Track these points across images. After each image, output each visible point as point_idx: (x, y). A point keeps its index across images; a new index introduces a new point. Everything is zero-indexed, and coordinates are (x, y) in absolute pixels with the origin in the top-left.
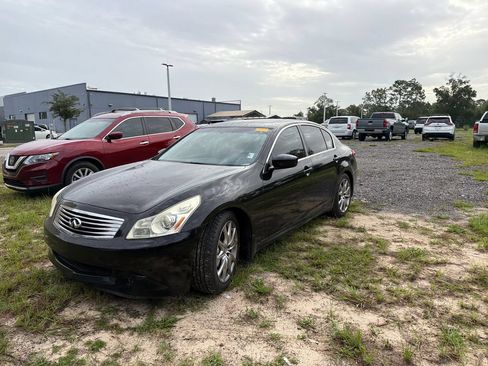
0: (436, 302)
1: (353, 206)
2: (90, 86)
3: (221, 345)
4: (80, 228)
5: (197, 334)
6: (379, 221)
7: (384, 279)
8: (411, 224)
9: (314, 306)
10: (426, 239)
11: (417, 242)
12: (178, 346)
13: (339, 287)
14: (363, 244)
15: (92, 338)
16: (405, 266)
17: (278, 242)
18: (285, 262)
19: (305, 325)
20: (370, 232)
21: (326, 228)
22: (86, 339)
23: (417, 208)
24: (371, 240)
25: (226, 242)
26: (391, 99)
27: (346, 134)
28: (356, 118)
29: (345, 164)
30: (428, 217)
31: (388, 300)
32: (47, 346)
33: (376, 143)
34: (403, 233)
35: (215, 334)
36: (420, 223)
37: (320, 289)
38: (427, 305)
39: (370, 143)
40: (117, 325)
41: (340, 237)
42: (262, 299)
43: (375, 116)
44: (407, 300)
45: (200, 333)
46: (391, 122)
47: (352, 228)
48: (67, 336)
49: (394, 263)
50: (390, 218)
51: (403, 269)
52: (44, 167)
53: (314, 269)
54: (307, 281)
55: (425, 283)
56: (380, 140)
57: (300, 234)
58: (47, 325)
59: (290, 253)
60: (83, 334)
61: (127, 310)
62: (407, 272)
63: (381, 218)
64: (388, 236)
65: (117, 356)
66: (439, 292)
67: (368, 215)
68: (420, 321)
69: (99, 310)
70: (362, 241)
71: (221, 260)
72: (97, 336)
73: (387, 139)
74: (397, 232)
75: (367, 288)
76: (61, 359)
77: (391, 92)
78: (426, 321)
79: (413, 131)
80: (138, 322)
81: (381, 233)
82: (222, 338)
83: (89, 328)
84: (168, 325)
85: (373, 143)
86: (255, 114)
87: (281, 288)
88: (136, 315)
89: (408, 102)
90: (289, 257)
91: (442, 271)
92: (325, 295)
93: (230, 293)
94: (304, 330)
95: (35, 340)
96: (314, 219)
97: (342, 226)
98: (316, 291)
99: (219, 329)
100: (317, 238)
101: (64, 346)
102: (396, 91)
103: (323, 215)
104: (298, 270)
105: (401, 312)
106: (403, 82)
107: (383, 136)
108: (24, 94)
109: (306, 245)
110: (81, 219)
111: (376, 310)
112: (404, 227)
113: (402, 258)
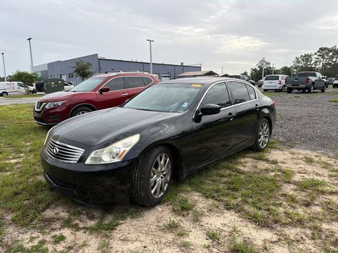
0: (325, 226)
1: (272, 143)
2: (100, 56)
3: (145, 247)
4: (57, 155)
5: (130, 236)
6: (290, 156)
7: (285, 203)
8: (316, 159)
9: (223, 221)
10: (326, 172)
11: (318, 174)
12: (114, 245)
13: (246, 207)
14: (273, 173)
15: (57, 233)
16: (304, 194)
17: (207, 169)
18: (209, 185)
19: (212, 236)
20: (280, 164)
21: (247, 159)
22: (53, 233)
23: (323, 146)
24: (280, 170)
25: (159, 169)
26: (316, 62)
27: (277, 88)
28: (286, 76)
29: (266, 111)
30: (331, 154)
31: (284, 221)
32: (27, 236)
33: (300, 95)
34: (307, 166)
35: (142, 237)
36: (324, 159)
37: (230, 208)
38: (315, 228)
39: (295, 95)
40: (77, 225)
41: (256, 167)
42: (185, 213)
43: (300, 75)
44: (300, 222)
45: (132, 236)
46: (313, 79)
47: (267, 160)
48: (42, 230)
49: (295, 190)
50: (299, 154)
51: (301, 196)
52: (57, 110)
53: (230, 191)
54: (222, 201)
55: (318, 209)
56: (304, 92)
57: (225, 164)
58: (32, 221)
59: (214, 178)
60: (53, 230)
61: (87, 214)
62: (305, 199)
63: (292, 153)
64: (294, 168)
65: (70, 248)
66: (328, 217)
67: (282, 150)
68: (308, 241)
69: (68, 212)
70: (272, 171)
71: (155, 182)
72: (62, 231)
73: (309, 92)
74: (303, 165)
75: (268, 210)
76: (33, 247)
77: (316, 56)
78: (313, 241)
79: (332, 86)
80: (92, 223)
81: (289, 166)
82: (147, 241)
83: (58, 226)
84: (112, 228)
85: (297, 95)
86: (211, 74)
87: (201, 205)
88: (92, 218)
89: (329, 64)
90: (213, 181)
91: (334, 200)
92: (233, 213)
93: (162, 206)
94: (211, 240)
95: (21, 231)
96: (239, 152)
97: (260, 159)
98: (227, 209)
99: (147, 234)
100: (238, 167)
101: (38, 237)
102: (320, 55)
103: (246, 149)
104: (217, 191)
105: (292, 232)
106: (325, 49)
107: (306, 90)
108: (60, 62)
109: (228, 172)
110: (59, 148)
111: (272, 228)
112: (309, 161)
113: (302, 186)
